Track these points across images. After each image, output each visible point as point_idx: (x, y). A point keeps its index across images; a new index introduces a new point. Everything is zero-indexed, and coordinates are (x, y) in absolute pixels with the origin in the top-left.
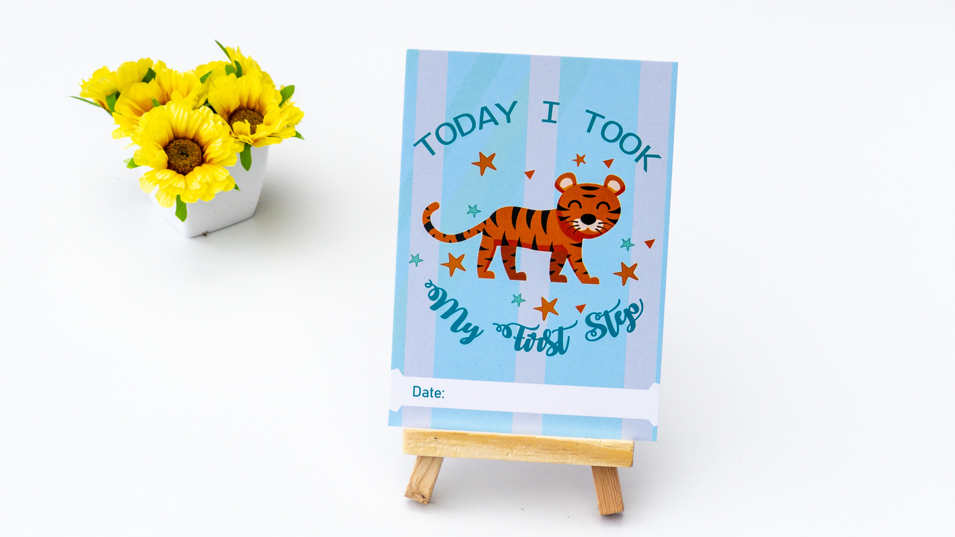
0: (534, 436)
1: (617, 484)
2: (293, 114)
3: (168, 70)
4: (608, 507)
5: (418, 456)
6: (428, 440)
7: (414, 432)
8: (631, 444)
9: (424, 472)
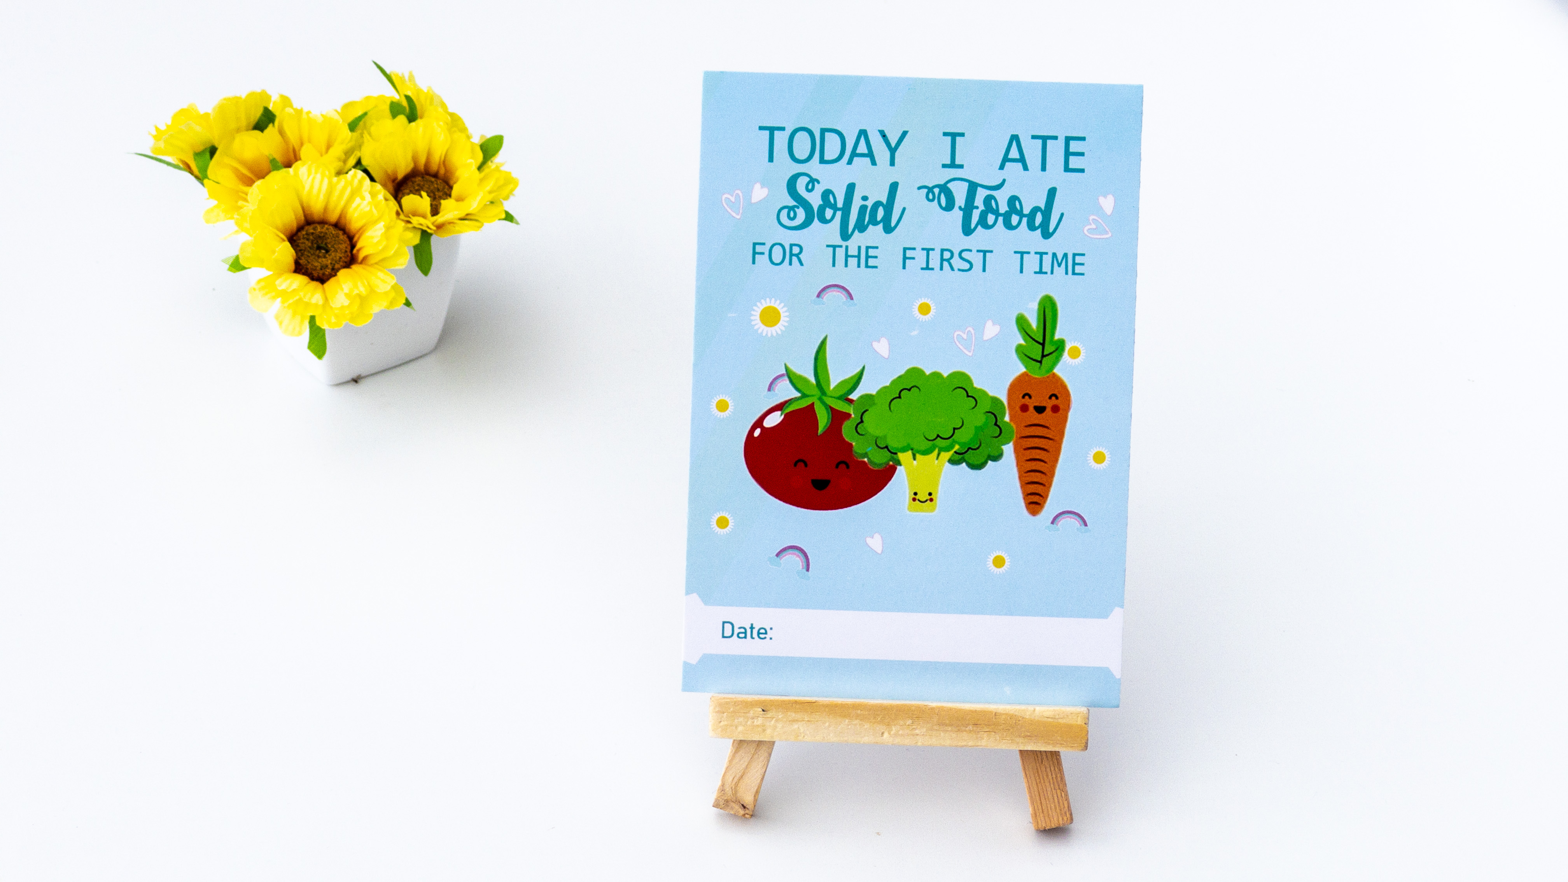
0: (926, 703)
1: (1062, 779)
2: (501, 182)
3: (296, 110)
4: (1046, 818)
5: (734, 740)
6: (751, 714)
7: (728, 700)
8: (1085, 712)
9: (744, 766)
